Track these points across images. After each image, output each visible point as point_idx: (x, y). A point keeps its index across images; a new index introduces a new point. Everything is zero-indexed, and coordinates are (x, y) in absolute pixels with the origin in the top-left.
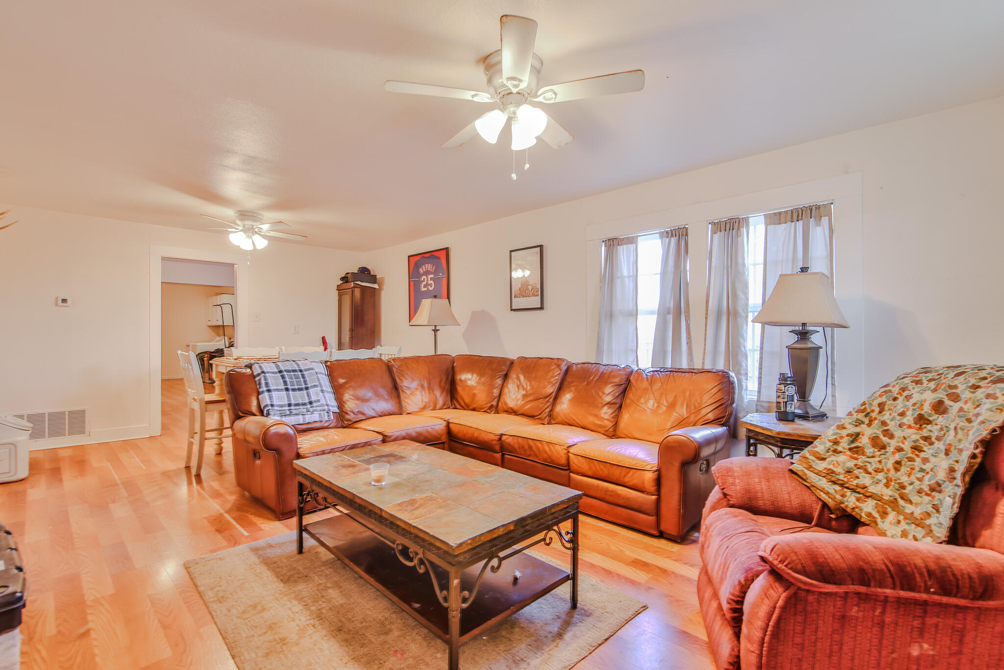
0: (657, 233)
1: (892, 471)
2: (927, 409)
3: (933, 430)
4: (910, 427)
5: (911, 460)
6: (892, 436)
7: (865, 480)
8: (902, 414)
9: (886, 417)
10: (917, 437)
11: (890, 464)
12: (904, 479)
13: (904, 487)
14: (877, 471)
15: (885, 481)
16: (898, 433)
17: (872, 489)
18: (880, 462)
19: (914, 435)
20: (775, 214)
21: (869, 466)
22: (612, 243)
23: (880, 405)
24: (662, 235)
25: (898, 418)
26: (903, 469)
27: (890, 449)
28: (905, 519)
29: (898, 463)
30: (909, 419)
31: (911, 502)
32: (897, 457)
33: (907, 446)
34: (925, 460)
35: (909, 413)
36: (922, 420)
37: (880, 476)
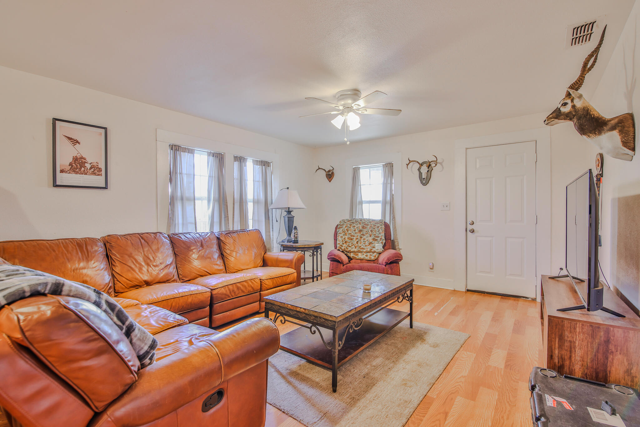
0: (206, 152)
1: (356, 244)
2: (361, 228)
3: (364, 232)
4: (358, 233)
5: (360, 240)
6: (354, 236)
7: (350, 249)
8: (355, 230)
9: (350, 232)
10: (360, 235)
11: (355, 243)
12: (360, 245)
13: (360, 247)
14: (352, 245)
15: (354, 247)
16: (356, 235)
17: (352, 250)
18: (352, 243)
19: (359, 234)
20: (256, 160)
21: (349, 245)
22: (175, 148)
23: (346, 230)
24: (209, 154)
25: (354, 232)
26: (359, 243)
27: (355, 239)
28: (365, 253)
29: (358, 242)
30: (357, 231)
31: (364, 249)
32: (357, 240)
33: (359, 237)
34: (364, 239)
35: (356, 230)
36: (360, 231)
37: (353, 246)
